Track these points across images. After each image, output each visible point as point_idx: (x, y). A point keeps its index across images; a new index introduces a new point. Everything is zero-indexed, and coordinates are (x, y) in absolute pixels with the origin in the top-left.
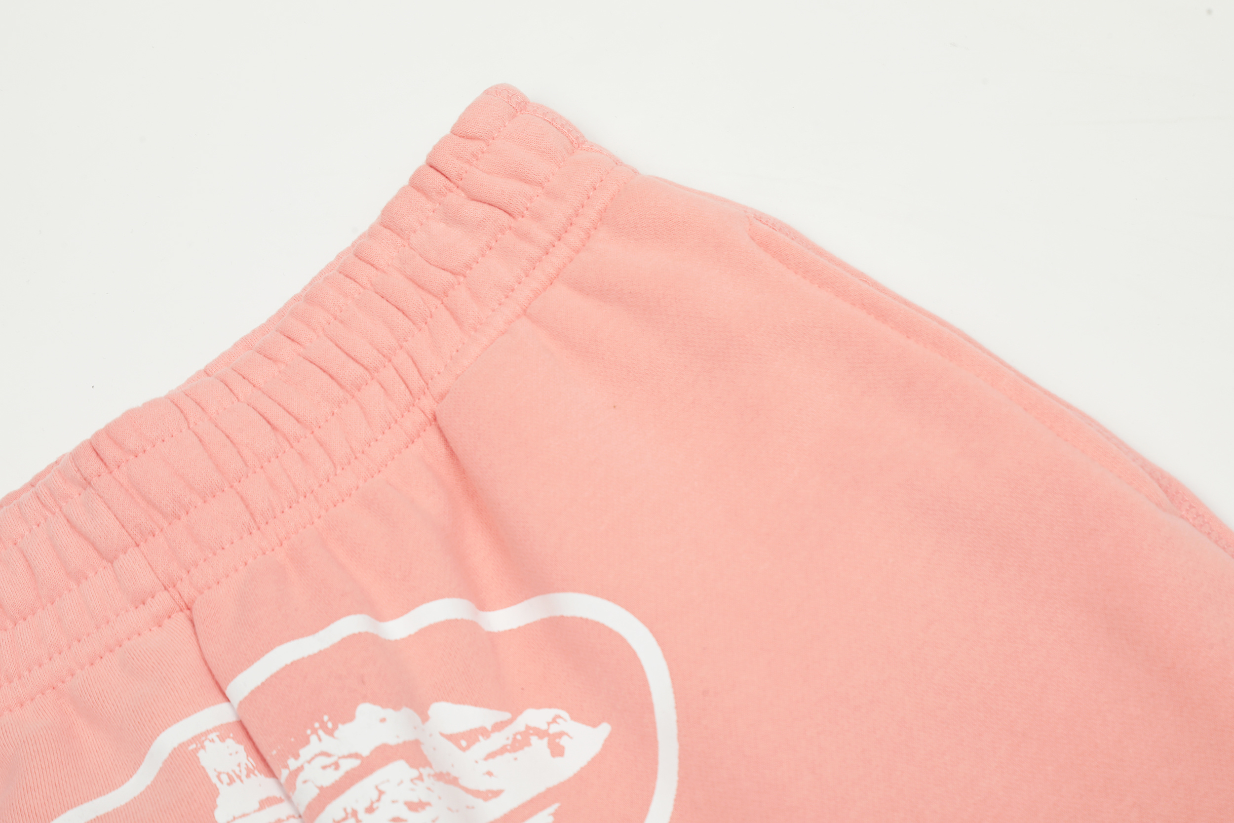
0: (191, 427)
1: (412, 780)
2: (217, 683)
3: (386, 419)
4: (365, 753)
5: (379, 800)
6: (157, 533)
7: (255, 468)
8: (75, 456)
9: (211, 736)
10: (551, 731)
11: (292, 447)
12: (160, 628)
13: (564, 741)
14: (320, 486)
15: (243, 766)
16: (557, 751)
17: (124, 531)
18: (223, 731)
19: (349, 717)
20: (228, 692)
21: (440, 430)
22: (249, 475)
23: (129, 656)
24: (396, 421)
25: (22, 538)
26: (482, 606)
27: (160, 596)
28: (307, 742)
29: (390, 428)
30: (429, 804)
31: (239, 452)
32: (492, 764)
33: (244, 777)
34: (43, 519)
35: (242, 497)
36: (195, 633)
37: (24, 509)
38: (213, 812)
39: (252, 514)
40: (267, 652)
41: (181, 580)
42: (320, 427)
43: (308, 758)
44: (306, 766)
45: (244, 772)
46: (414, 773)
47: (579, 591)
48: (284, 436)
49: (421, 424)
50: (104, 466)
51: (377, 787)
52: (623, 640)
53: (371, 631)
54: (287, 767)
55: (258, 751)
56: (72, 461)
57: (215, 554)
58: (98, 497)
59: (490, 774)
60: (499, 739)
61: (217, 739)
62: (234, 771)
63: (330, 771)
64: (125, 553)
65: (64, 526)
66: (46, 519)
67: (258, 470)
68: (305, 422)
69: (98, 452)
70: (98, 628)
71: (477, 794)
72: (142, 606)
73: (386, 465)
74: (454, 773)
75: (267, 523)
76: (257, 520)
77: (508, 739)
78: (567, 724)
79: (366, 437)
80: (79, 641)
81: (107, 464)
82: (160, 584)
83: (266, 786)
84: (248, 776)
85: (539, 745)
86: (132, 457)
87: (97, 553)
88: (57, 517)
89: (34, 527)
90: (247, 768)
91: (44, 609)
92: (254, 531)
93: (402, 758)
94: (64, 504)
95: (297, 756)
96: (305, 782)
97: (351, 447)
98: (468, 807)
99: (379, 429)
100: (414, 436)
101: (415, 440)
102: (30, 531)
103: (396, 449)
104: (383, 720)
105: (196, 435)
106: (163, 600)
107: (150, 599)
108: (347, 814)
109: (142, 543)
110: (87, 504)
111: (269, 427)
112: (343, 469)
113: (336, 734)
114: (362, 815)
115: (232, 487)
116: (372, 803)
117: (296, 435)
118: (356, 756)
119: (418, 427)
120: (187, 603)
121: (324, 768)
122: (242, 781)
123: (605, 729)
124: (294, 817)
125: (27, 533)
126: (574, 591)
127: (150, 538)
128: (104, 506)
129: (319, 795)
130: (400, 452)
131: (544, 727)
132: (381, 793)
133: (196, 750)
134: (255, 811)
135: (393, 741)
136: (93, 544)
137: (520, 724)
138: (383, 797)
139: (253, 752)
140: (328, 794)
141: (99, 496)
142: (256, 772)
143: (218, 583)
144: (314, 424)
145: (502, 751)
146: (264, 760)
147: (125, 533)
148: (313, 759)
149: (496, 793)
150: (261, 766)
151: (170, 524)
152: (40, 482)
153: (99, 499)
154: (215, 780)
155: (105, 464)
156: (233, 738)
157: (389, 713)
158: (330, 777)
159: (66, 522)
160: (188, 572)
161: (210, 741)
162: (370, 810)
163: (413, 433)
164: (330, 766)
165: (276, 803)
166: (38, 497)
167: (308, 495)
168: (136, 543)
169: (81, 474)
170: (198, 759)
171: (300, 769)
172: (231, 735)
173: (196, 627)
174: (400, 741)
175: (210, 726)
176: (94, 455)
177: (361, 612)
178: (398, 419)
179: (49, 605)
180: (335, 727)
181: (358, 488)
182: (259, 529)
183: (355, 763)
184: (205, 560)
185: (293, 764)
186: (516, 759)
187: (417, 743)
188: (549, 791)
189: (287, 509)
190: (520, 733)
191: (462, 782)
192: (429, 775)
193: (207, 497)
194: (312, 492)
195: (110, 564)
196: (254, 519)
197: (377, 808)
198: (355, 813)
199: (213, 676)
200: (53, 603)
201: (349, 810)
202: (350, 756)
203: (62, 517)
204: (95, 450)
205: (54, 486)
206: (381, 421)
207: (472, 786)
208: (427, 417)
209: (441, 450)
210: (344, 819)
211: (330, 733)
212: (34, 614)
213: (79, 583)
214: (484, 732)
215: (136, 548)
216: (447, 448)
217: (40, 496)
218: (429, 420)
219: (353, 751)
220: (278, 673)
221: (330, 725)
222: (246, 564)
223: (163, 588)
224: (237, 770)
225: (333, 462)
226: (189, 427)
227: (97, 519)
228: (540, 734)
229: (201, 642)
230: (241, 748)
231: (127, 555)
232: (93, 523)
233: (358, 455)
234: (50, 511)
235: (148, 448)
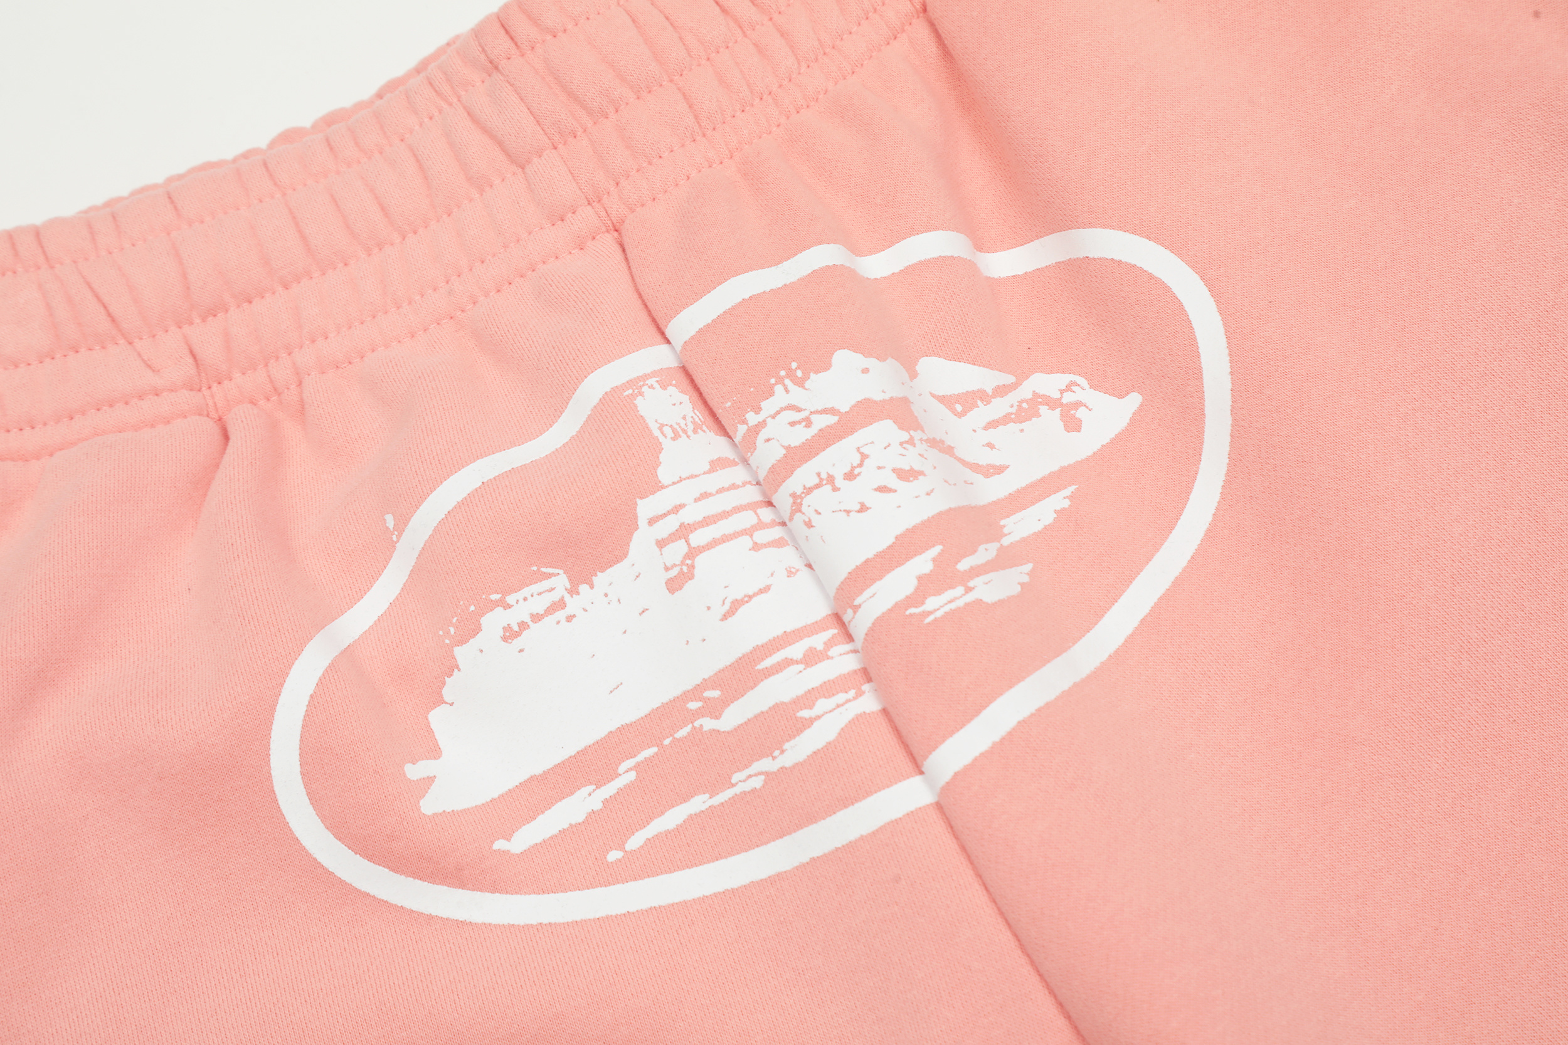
0: (621, 4)
1: (901, 444)
2: (654, 320)
3: (863, 6)
4: (844, 408)
5: (861, 465)
6: (579, 134)
7: (700, 60)
8: (478, 33)
9: (650, 382)
10: (1064, 401)
11: (745, 36)
12: (582, 251)
13: (1081, 413)
14: (780, 86)
15: (689, 420)
16: (1072, 424)
17: (539, 128)
18: (663, 378)
19: (825, 366)
20: (669, 332)
21: (932, 25)
22: (693, 67)
23: (546, 282)
24: (875, 10)
25: (411, 133)
26: (980, 246)
27: (583, 211)
28: (770, 393)
29: (867, 18)
30: (922, 473)
31: (681, 38)
32: (993, 435)
33: (690, 433)
34: (437, 111)
35: (684, 94)
36: (626, 259)
37: (414, 97)
38: (655, 469)
39: (696, 117)
40: (720, 284)
41: (608, 193)
42: (780, 13)
43: (772, 412)
44: (769, 420)
45: (691, 427)
46: (905, 436)
47: (1112, 227)
48: (736, 21)
49: (906, 16)
50: (514, 46)
51: (858, 449)
52: (1166, 288)
53: (848, 264)
54: (744, 422)
55: (705, 403)
56: (475, 38)
57: (650, 163)
58: (507, 85)
59: (990, 446)
60: (1001, 407)
61: (656, 385)
62: (678, 424)
63: (799, 428)
64: (540, 156)
65: (464, 120)
66: (440, 111)
67: (704, 62)
68: (762, 4)
69: (508, 28)
70: (505, 247)
71: (975, 468)
72: (559, 222)
73: (862, 65)
74: (949, 442)
75: (714, 129)
76: (702, 124)
77: (1012, 406)
78: (1085, 393)
79: (838, 27)
80: (483, 262)
81: (519, 44)
82: (583, 197)
83: (716, 446)
84: (695, 431)
85: (1050, 418)
86: (549, 37)
87: (504, 156)
88: (455, 108)
89: (426, 120)
90: (694, 422)
91: (438, 221)
92: (698, 138)
93: (889, 417)
94: (463, 93)
95: (758, 410)
96: (768, 440)
97: (819, 40)
98: (965, 482)
99: (855, 18)
100: (897, 30)
101: (899, 35)
102: (421, 124)
103: (874, 45)
104: (866, 371)
105: (628, 14)
106: (587, 217)
107: (570, 215)
108: (821, 480)
109: (560, 146)
110: (494, 93)
111: (717, 9)
112: (808, 67)
113: (807, 384)
114: (839, 482)
115: (671, 81)
116: (853, 468)
117: (751, 21)
118: (831, 411)
119: (903, 19)
120: (615, 222)
121: (792, 424)
122: (688, 437)
123: (1134, 400)
124: (750, 483)
125: (417, 127)
126: (1105, 226)
127: (571, 139)
128: (516, 96)
129: (785, 456)
130: (880, 50)
131: (1057, 395)
132: (864, 457)
133: (633, 397)
134: (705, 473)
135: (878, 397)
136: (500, 144)
137: (1026, 390)
138: (866, 462)
139: (700, 403)
140: (796, 457)
141: (509, 83)
142: (704, 428)
143: (654, 199)
144: (774, 8)
145: (1005, 420)
146: (713, 414)
147: (541, 132)
148: (778, 413)
149: (1000, 469)
150: (710, 421)
151: (595, 123)
152: (433, 64)
153: (509, 87)
154: (657, 433)
155: (516, 44)
156: (675, 386)
157: (872, 363)
158: (800, 436)
159: (466, 115)
160: (617, 184)
161: (649, 387)
162: (850, 476)
163: (896, 26)
164: (799, 422)
165: (730, 466)
166: (431, 84)
167: (765, 97)
168: (553, 145)
169: (486, 55)
170: (636, 406)
171: (762, 424)
172: (674, 382)
173: (628, 251)
174: (887, 396)
175: (648, 371)
176: (503, 32)
177: (835, 242)
178: (878, 8)
179: (445, 216)
180: (806, 377)
181: (826, 91)
182: (704, 135)
183: (832, 420)
184: (638, 171)
185: (752, 418)
186: (1022, 431)
187: (905, 401)
188: (1063, 470)
189: (738, 113)
190: (1026, 401)
191: (958, 453)
192: (921, 440)
193: (642, 92)
194: (770, 93)
195: (520, 170)
196: (698, 123)
197: (859, 474)
198: (831, 479)
199: (649, 312)
200: (449, 215)
201: (824, 476)
202: (825, 411)
203: (462, 109)
204: (503, 26)
205: (452, 71)
206: (857, 9)
207: (970, 459)
208: (914, 7)
209: (931, 48)
210: (818, 486)
211: (800, 383)
212: (426, 227)
213: (481, 191)
214: (983, 396)
215: (554, 151)
216: (939, 47)
217: (433, 82)
218: (917, 10)
219: (829, 406)
220: (733, 308)
221: (799, 373)
222: (688, 178)
223: (586, 203)
224: (682, 423)
225: (797, 58)
226: (619, 4)
227: (506, 112)
228: (1052, 403)
229: (634, 270)
230: (685, 398)
231: (543, 158)
232: (501, 117)
233: (827, 50)
234: (446, 101)
235: (570, 27)
